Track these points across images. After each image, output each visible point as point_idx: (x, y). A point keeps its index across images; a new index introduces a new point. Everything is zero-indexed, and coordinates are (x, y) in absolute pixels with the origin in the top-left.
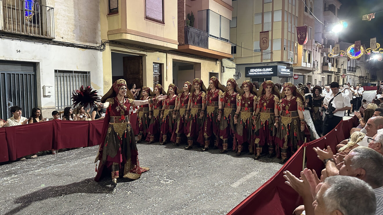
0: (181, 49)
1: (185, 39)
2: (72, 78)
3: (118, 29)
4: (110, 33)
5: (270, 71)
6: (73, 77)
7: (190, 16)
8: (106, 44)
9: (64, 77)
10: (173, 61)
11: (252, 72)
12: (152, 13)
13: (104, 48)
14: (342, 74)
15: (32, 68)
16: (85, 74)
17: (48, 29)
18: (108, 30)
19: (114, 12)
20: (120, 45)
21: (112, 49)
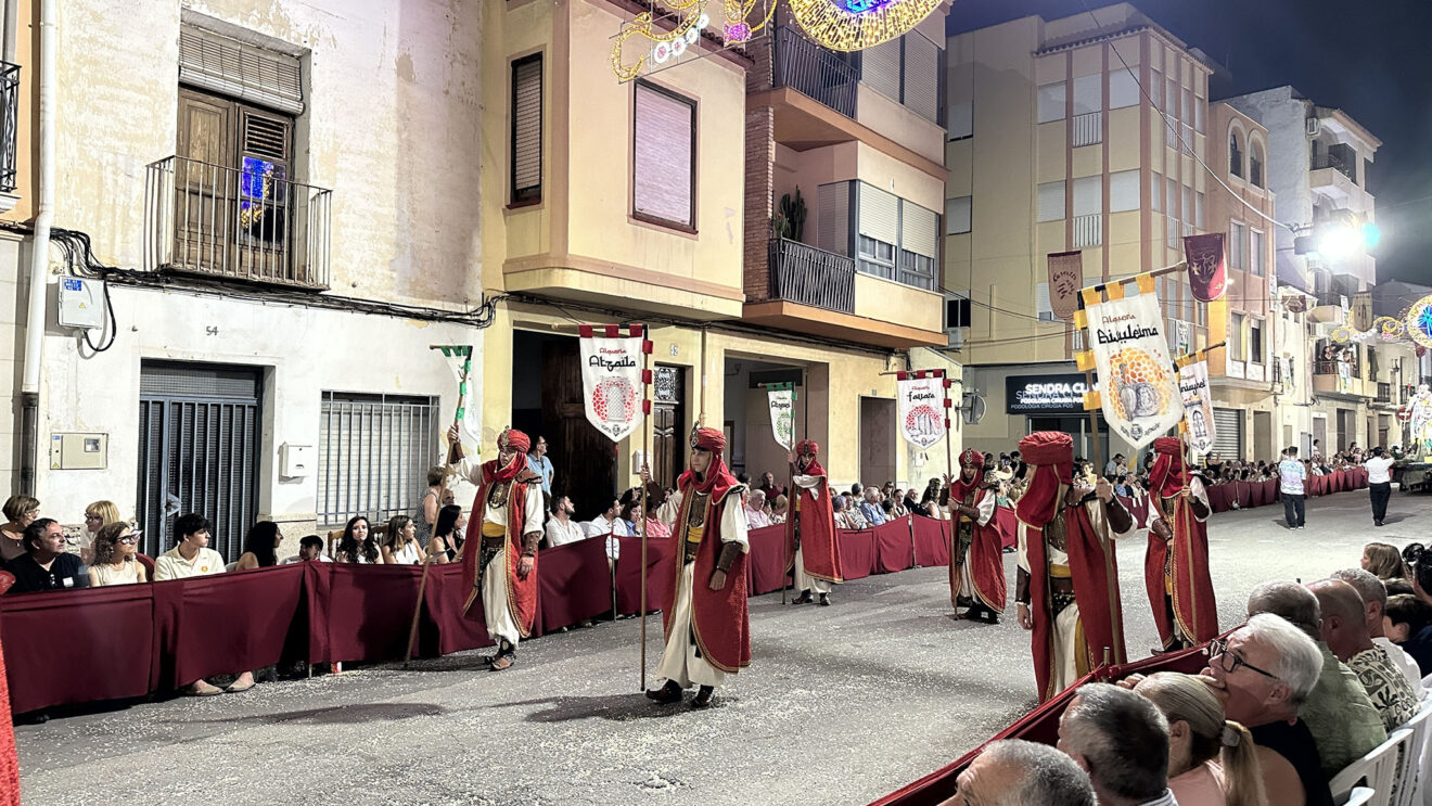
0: (754, 316)
1: (770, 282)
2: (378, 417)
3: (538, 256)
4: (512, 267)
6: (381, 415)
7: (791, 200)
8: (499, 303)
9: (350, 414)
10: (726, 358)
11: (1032, 396)
12: (657, 198)
13: (490, 317)
14: (1397, 407)
15: (252, 383)
16: (421, 406)
17: (311, 257)
18: (504, 257)
19: (527, 199)
20: (547, 307)
21: (517, 319)
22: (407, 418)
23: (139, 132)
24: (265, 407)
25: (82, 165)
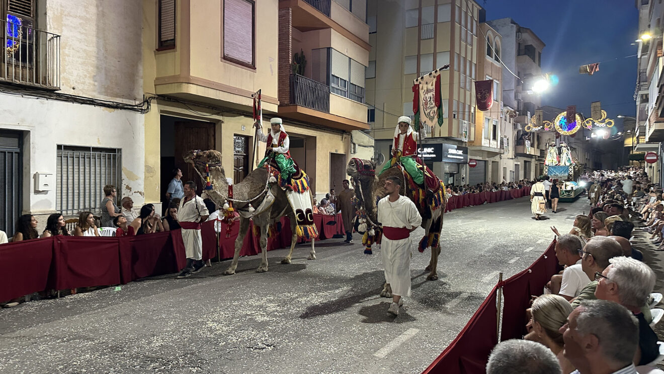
0: (283, 111)
1: (291, 95)
2: (88, 159)
3: (174, 76)
4: (159, 82)
5: (430, 153)
6: (90, 158)
7: (298, 56)
8: (152, 100)
9: (73, 157)
13: (148, 108)
15: (16, 140)
16: (112, 154)
17: (50, 72)
18: (156, 77)
19: (167, 46)
20: (177, 103)
21: (162, 109)
22: (104, 160)
24: (25, 153)
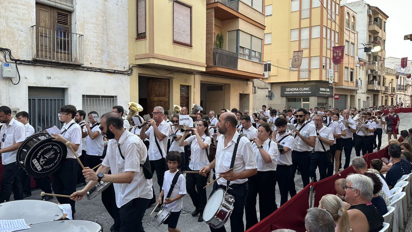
1: (214, 61)
3: (145, 54)
4: (137, 58)
5: (307, 91)
6: (100, 101)
7: (219, 36)
8: (134, 68)
9: (91, 101)
10: (201, 83)
11: (288, 92)
12: (180, 36)
13: (131, 72)
14: (390, 93)
16: (112, 99)
18: (136, 54)
19: (141, 36)
20: (148, 69)
21: (139, 73)
22: (108, 102)
23: (24, 18)
24: (66, 100)
25: (7, 28)
